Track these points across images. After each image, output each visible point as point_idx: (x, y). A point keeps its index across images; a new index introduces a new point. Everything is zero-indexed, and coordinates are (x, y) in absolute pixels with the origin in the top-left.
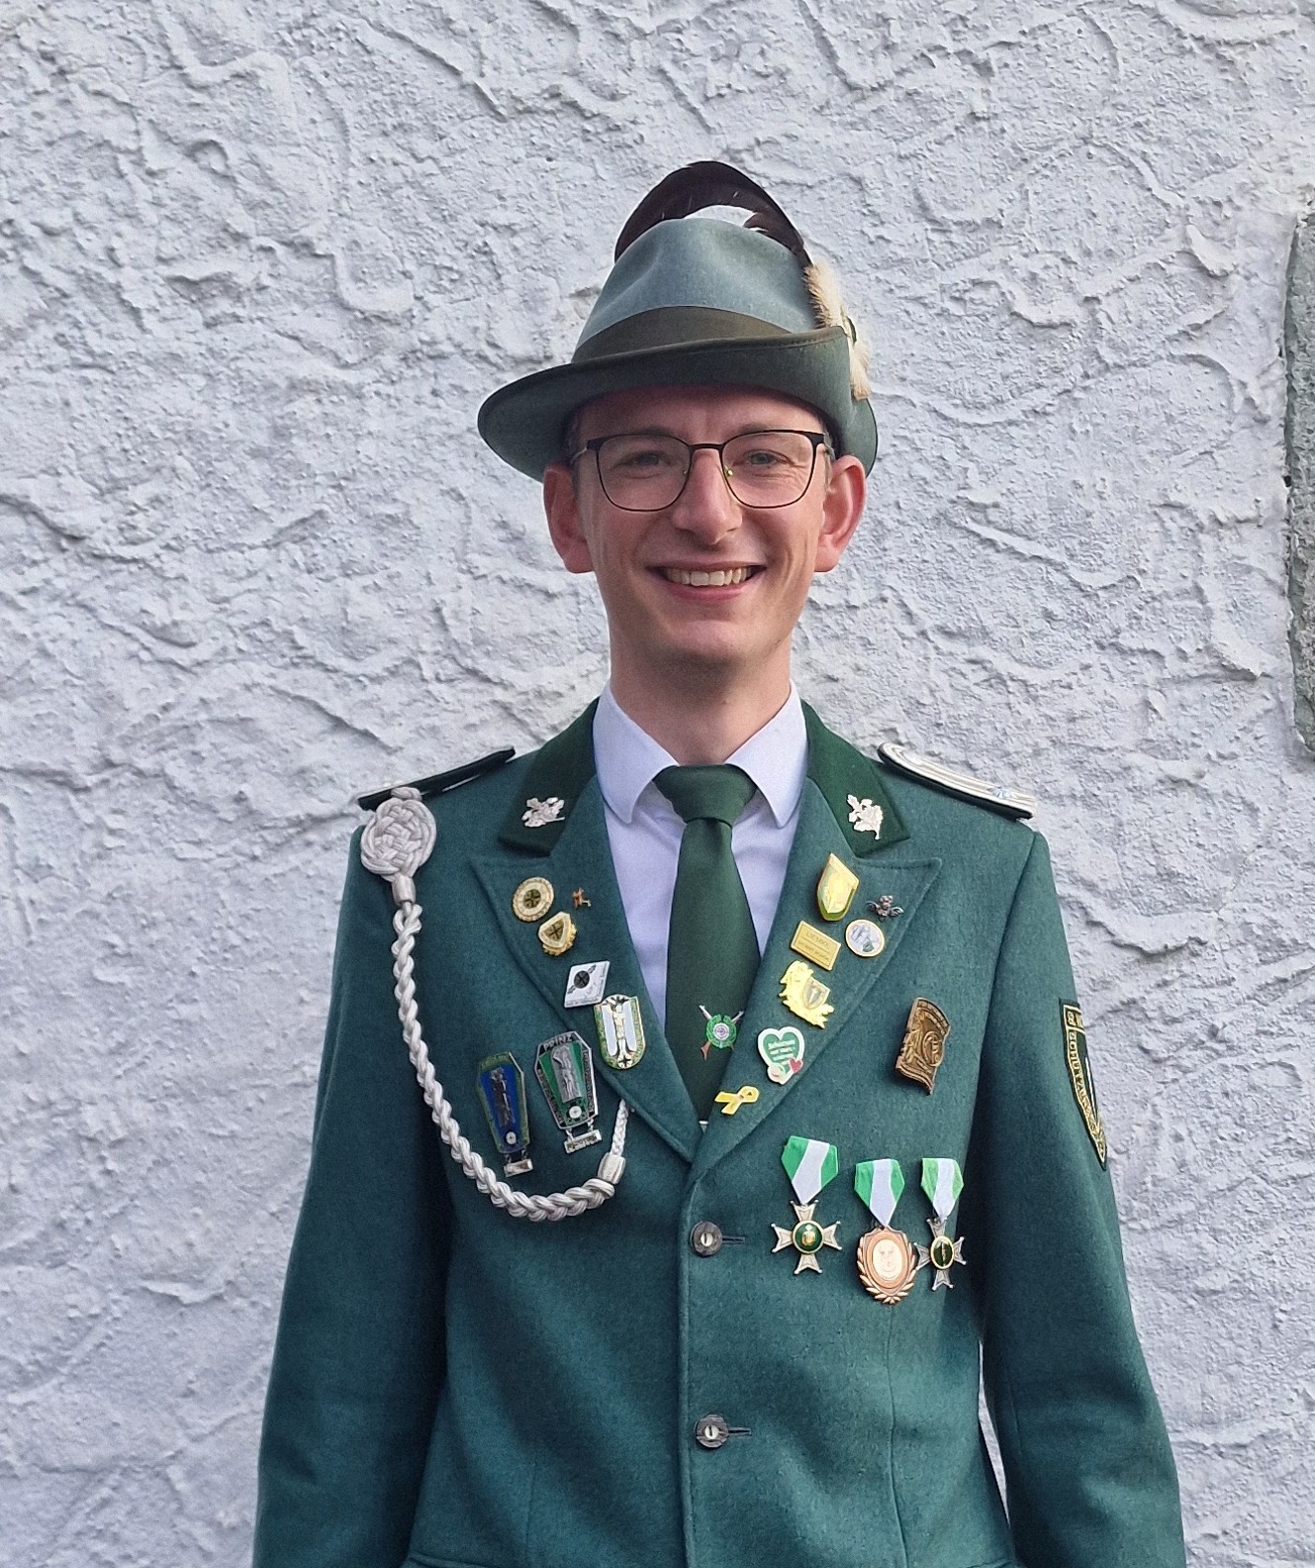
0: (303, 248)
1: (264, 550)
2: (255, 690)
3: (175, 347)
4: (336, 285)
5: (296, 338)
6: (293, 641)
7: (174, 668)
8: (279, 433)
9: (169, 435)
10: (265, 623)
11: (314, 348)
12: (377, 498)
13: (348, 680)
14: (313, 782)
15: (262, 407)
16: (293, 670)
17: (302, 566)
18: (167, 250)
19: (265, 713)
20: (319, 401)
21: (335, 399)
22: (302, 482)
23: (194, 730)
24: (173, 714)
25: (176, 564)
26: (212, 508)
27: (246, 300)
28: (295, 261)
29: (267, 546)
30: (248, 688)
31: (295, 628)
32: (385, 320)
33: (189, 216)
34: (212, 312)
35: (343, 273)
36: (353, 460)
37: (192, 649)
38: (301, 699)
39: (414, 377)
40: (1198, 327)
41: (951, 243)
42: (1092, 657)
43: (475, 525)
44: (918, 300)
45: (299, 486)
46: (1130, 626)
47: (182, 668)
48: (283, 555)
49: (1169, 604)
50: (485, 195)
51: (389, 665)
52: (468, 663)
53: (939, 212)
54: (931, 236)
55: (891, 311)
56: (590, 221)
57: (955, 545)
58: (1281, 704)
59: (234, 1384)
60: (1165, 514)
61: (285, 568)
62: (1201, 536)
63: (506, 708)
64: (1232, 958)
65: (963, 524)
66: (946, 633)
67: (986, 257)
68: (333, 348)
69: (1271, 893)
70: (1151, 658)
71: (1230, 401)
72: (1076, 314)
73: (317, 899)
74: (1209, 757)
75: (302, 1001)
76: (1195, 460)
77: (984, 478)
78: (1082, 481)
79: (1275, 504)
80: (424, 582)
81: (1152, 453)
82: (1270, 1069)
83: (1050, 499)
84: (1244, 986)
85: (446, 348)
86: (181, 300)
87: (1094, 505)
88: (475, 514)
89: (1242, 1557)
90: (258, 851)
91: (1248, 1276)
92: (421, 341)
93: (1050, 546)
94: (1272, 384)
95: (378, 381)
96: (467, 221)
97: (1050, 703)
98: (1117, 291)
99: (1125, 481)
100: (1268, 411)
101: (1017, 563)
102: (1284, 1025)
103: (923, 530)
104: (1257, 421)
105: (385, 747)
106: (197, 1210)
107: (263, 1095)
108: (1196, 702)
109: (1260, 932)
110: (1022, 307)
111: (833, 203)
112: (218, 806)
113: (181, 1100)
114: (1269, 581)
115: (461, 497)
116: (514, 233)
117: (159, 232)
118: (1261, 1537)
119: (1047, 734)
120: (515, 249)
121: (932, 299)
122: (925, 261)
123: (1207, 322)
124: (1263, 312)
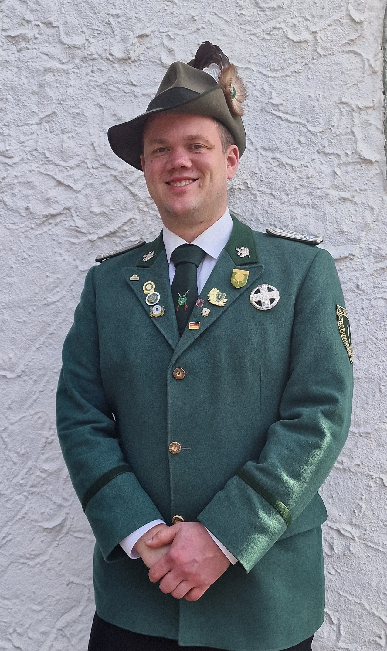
0: (49, 25)
1: (36, 126)
2: (33, 172)
3: (7, 58)
4: (60, 36)
5: (47, 55)
6: (45, 156)
7: (6, 165)
8: (41, 86)
9: (5, 88)
10: (36, 150)
11: (53, 57)
12: (73, 107)
13: (63, 168)
14: (51, 203)
15: (36, 78)
16: (45, 165)
17: (48, 130)
18: (5, 27)
19: (36, 180)
20: (54, 75)
21: (59, 74)
22: (49, 102)
23: (13, 186)
24: (6, 180)
25: (7, 131)
26: (19, 111)
27: (31, 42)
28: (46, 29)
29: (37, 124)
30: (30, 171)
31: (46, 151)
32: (75, 48)
33: (12, 15)
34: (19, 47)
35: (62, 32)
36: (65, 94)
37: (12, 159)
38: (48, 175)
39: (86, 66)
40: (352, 41)
41: (266, 15)
42: (315, 156)
43: (106, 116)
44: (255, 35)
45: (47, 104)
46: (329, 145)
47: (9, 165)
48: (42, 127)
49: (343, 137)
50: (109, 5)
51: (77, 163)
52: (103, 162)
53: (262, 4)
54: (260, 13)
55: (246, 39)
56: (144, 12)
57: (268, 118)
58: (382, 172)
59: (23, 405)
60: (341, 106)
61: (43, 131)
62: (354, 113)
63: (115, 177)
64: (365, 261)
65: (270, 111)
66: (265, 149)
67: (278, 19)
68: (59, 57)
69: (378, 238)
70: (336, 156)
71: (364, 66)
72: (310, 38)
73: (53, 242)
74: (356, 190)
75: (47, 276)
76: (351, 87)
77: (277, 95)
78: (312, 95)
79: (380, 101)
80: (88, 135)
81: (336, 85)
82: (379, 300)
83: (300, 102)
84: (369, 271)
85: (96, 56)
86: (9, 43)
87: (316, 104)
88: (105, 112)
89: (369, 473)
90: (33, 226)
91: (370, 373)
92: (87, 54)
93: (300, 118)
94: (378, 59)
95: (74, 68)
96: (103, 14)
97: (301, 172)
98: (324, 29)
99: (327, 95)
100: (377, 69)
101: (289, 124)
102: (383, 284)
103: (257, 114)
104: (373, 72)
105: (75, 191)
106: (13, 347)
107: (34, 308)
108: (352, 171)
109: (375, 252)
110: (290, 35)
111: (226, 3)
112: (20, 211)
113: (8, 309)
114: (377, 128)
115: (101, 106)
116: (119, 17)
117: (3, 21)
118: (375, 466)
119: (299, 183)
120: (119, 22)
121: (260, 34)
122: (257, 21)
123: (356, 39)
124: (375, 34)
